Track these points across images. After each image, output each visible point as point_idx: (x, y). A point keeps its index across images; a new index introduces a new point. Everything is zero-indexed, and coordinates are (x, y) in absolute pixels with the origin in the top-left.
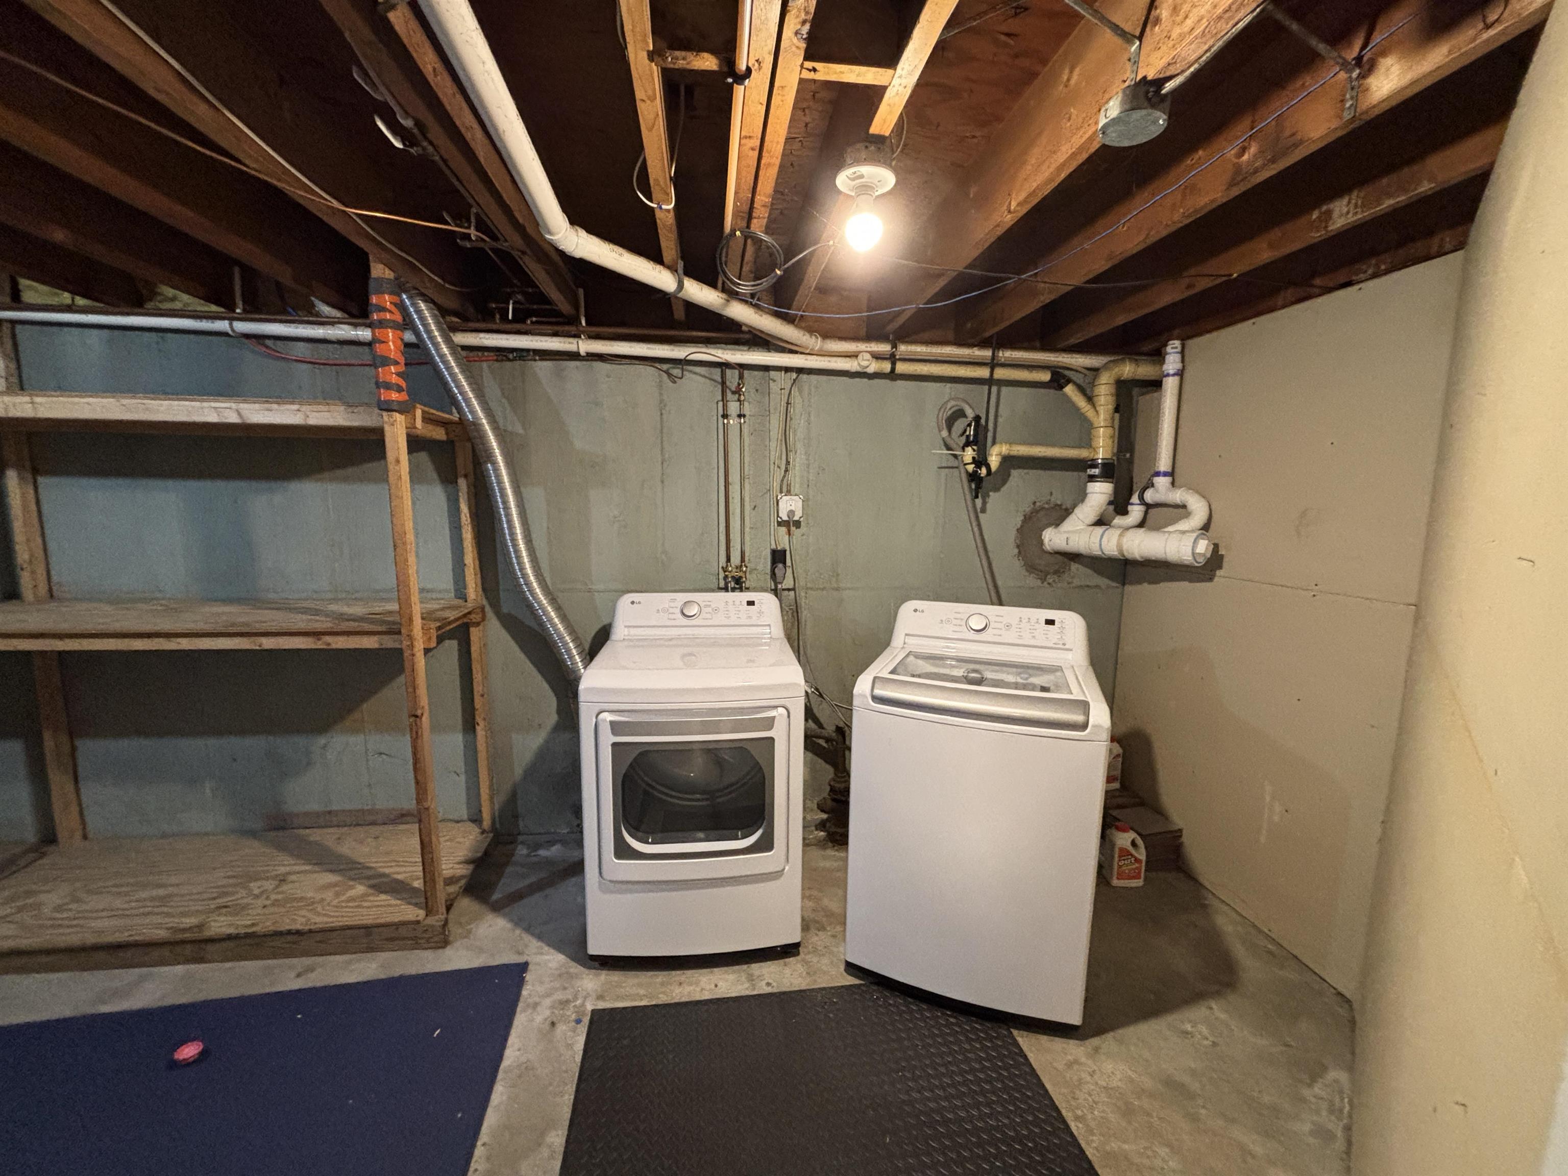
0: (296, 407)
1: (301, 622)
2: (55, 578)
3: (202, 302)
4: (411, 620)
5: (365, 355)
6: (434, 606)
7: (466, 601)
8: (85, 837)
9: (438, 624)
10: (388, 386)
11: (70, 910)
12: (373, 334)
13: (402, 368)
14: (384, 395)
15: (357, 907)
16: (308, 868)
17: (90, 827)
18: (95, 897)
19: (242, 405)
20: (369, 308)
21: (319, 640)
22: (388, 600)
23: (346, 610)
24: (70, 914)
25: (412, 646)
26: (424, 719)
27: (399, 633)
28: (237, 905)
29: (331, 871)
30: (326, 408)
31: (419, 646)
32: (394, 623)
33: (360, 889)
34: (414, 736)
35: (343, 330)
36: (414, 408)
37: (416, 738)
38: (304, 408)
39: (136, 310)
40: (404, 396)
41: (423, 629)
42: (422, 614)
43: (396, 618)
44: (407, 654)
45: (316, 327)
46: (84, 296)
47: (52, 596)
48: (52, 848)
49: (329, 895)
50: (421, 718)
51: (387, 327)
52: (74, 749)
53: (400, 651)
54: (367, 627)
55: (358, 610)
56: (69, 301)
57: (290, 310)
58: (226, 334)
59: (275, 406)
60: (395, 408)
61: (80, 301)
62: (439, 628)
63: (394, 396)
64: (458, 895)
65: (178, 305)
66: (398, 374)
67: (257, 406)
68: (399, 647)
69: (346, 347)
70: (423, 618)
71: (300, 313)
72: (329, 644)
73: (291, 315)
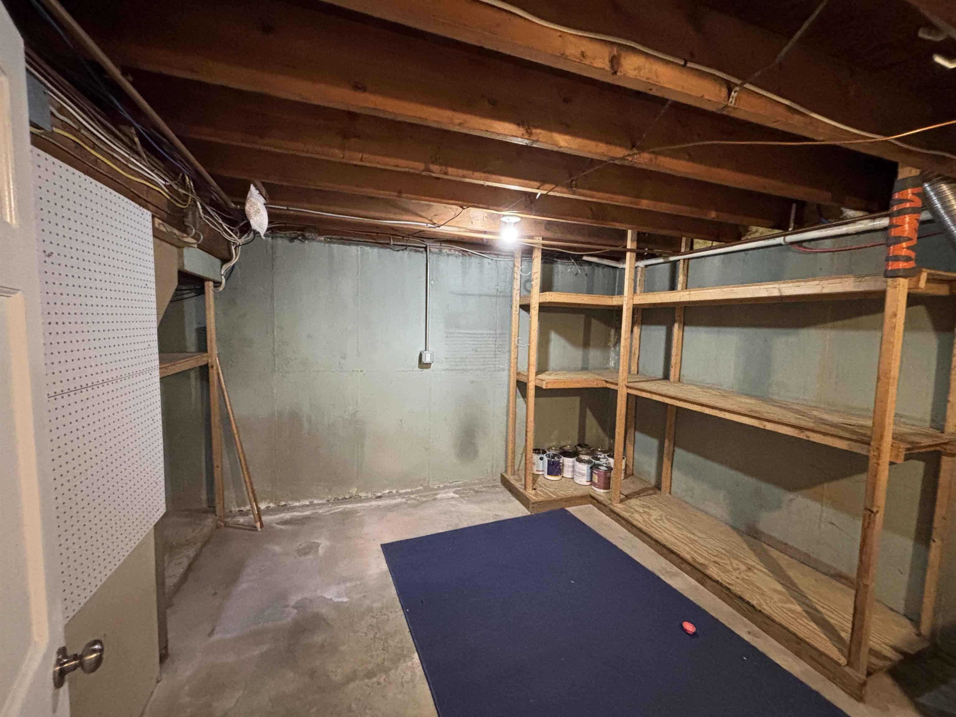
0: (817, 282)
1: (792, 418)
2: (682, 373)
3: (771, 229)
4: (882, 437)
5: (879, 238)
6: (906, 430)
7: (943, 432)
8: (670, 493)
9: (909, 446)
10: (896, 258)
11: (659, 523)
12: (891, 221)
13: (914, 242)
14: (892, 266)
15: (793, 618)
16: (767, 571)
17: (673, 489)
18: (669, 523)
19: (782, 285)
20: (891, 202)
21: (802, 432)
22: (864, 417)
23: (826, 417)
24: (658, 524)
25: (878, 457)
26: (878, 515)
27: (869, 444)
28: (723, 566)
29: (781, 583)
30: (839, 280)
31: (886, 457)
32: (865, 435)
33: (799, 609)
34: (866, 525)
35: (862, 224)
36: (920, 272)
37: (867, 528)
38: (822, 283)
39: (738, 242)
40: (912, 264)
41: (892, 446)
42: (894, 434)
43: (869, 433)
44: (872, 461)
45: (840, 227)
46: (717, 241)
47: (679, 381)
48: (658, 492)
49: (776, 597)
50: (875, 515)
51: (905, 214)
52: (674, 451)
53: (866, 458)
54: (842, 433)
55: (835, 419)
56: (710, 245)
57: (824, 220)
58: (780, 245)
59: (803, 283)
60: (900, 274)
61: (715, 244)
62: (908, 449)
63: (901, 265)
64: (881, 670)
65: (757, 235)
66: (908, 248)
67: (791, 285)
68: (866, 454)
69: (862, 236)
70: (893, 438)
71: (830, 220)
72: (808, 437)
73: (824, 223)
